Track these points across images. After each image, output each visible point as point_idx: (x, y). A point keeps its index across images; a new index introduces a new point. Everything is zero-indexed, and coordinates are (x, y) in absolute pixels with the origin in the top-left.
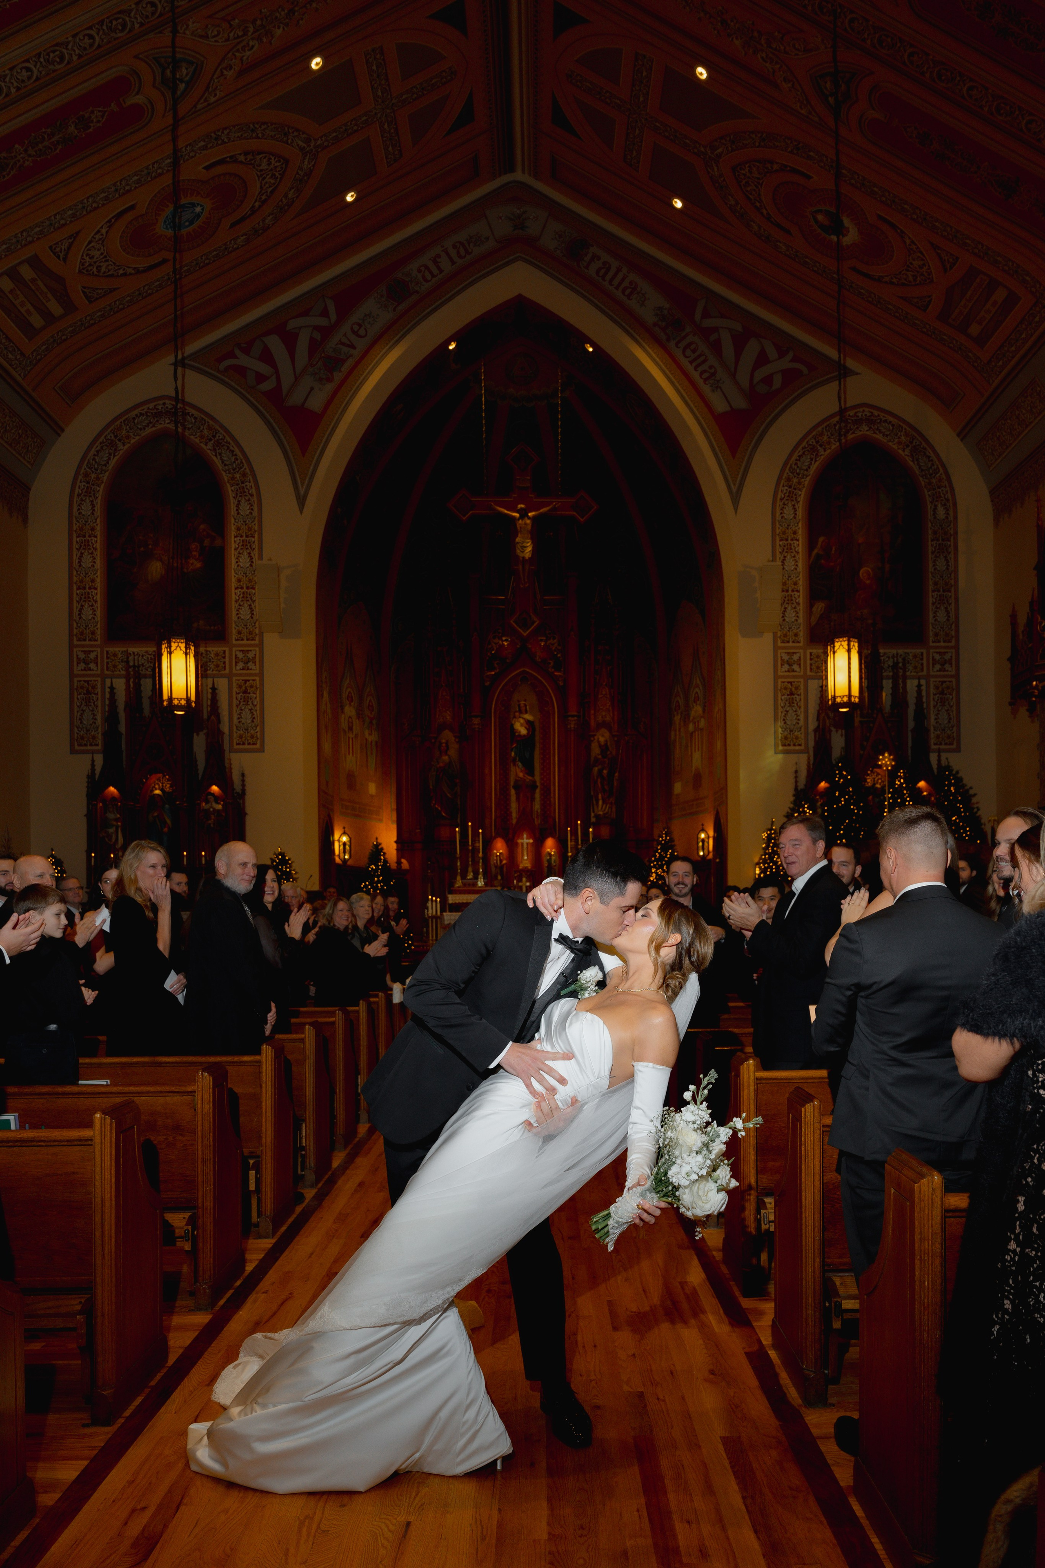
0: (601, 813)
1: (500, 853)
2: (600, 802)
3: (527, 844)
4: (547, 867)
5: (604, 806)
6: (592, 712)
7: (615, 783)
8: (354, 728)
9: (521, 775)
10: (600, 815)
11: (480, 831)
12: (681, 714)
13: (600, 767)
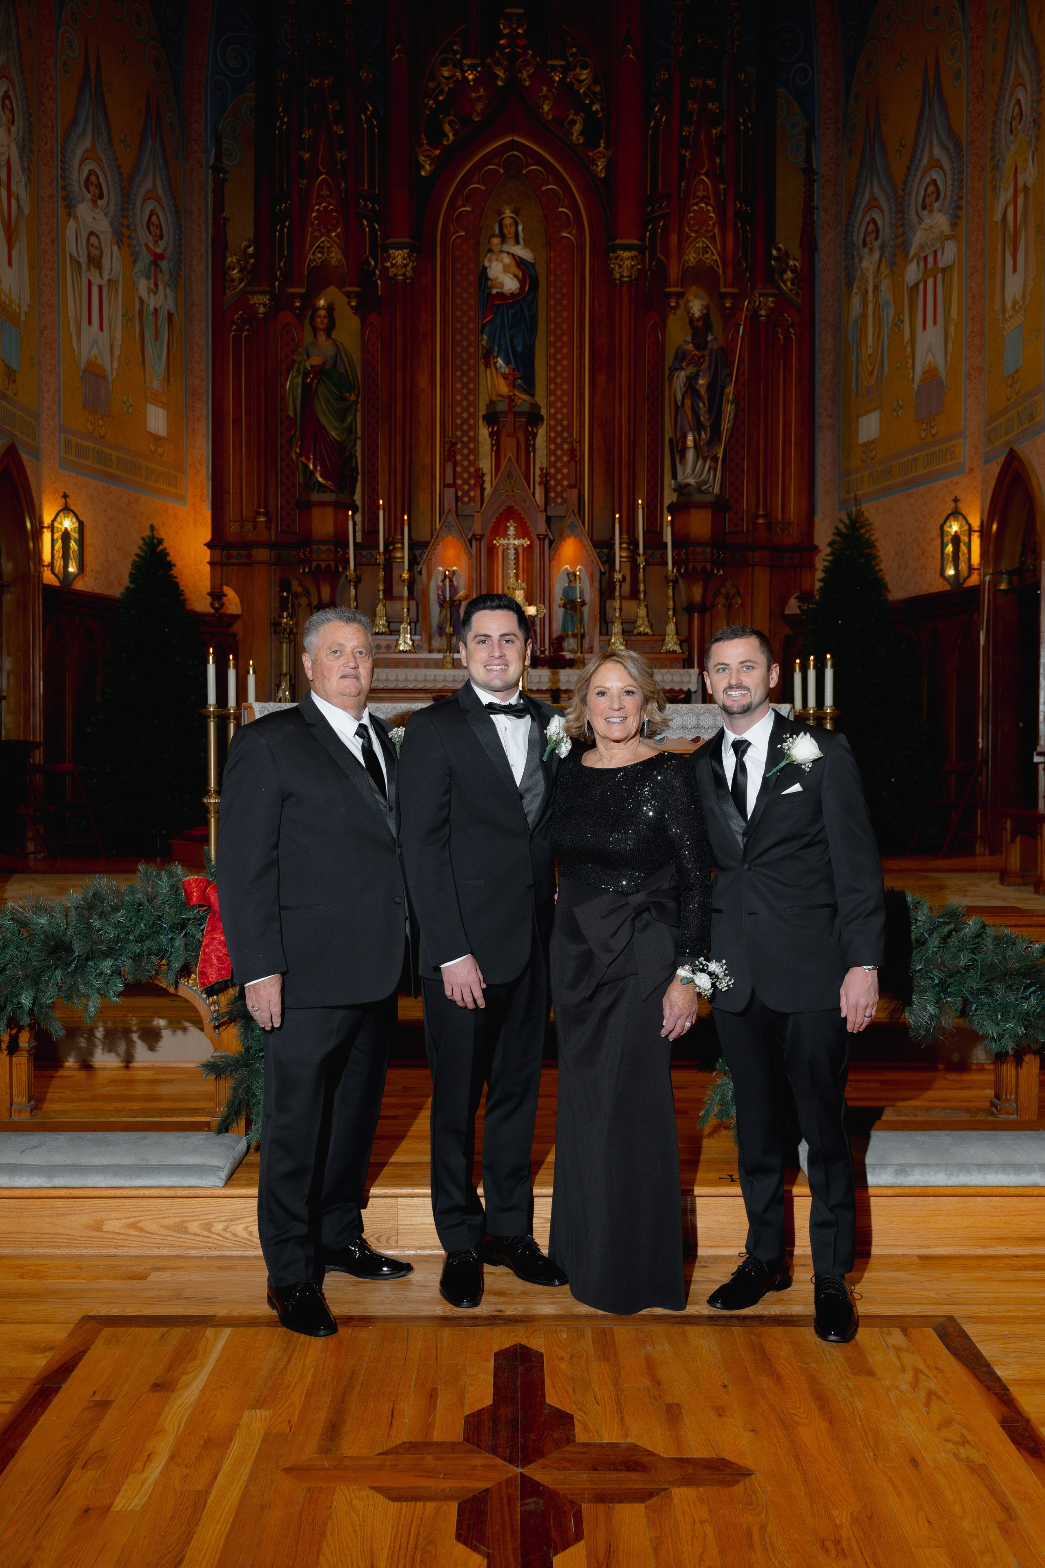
0: (692, 481)
1: (453, 571)
2: (690, 455)
3: (516, 549)
4: (564, 606)
5: (700, 463)
6: (674, 239)
7: (729, 410)
8: (106, 262)
9: (504, 388)
10: (688, 485)
11: (406, 517)
12: (882, 247)
13: (691, 369)
